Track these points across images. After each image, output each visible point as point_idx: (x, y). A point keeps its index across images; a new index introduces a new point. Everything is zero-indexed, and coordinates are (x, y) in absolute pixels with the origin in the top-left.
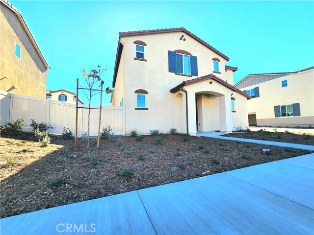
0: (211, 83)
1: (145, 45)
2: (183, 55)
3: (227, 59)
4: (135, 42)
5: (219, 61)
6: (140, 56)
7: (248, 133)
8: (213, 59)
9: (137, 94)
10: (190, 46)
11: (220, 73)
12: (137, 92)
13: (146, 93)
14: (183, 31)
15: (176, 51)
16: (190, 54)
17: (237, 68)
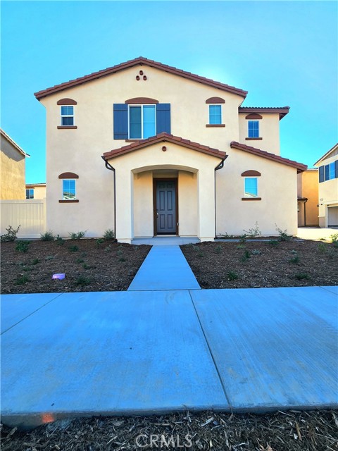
0: (164, 149)
1: (75, 103)
2: (142, 105)
3: (241, 94)
4: (59, 103)
5: (223, 101)
6: (68, 123)
7: (241, 243)
8: (208, 102)
9: (62, 180)
10: (158, 87)
11: (224, 126)
12: (62, 176)
13: (76, 177)
14: (141, 62)
15: (128, 102)
16: (156, 102)
17: (287, 108)
